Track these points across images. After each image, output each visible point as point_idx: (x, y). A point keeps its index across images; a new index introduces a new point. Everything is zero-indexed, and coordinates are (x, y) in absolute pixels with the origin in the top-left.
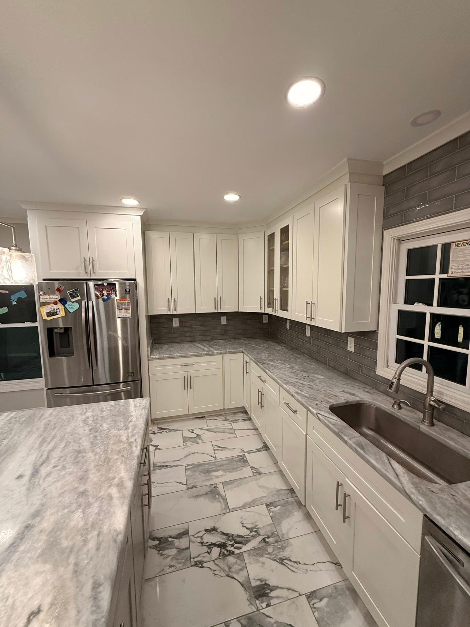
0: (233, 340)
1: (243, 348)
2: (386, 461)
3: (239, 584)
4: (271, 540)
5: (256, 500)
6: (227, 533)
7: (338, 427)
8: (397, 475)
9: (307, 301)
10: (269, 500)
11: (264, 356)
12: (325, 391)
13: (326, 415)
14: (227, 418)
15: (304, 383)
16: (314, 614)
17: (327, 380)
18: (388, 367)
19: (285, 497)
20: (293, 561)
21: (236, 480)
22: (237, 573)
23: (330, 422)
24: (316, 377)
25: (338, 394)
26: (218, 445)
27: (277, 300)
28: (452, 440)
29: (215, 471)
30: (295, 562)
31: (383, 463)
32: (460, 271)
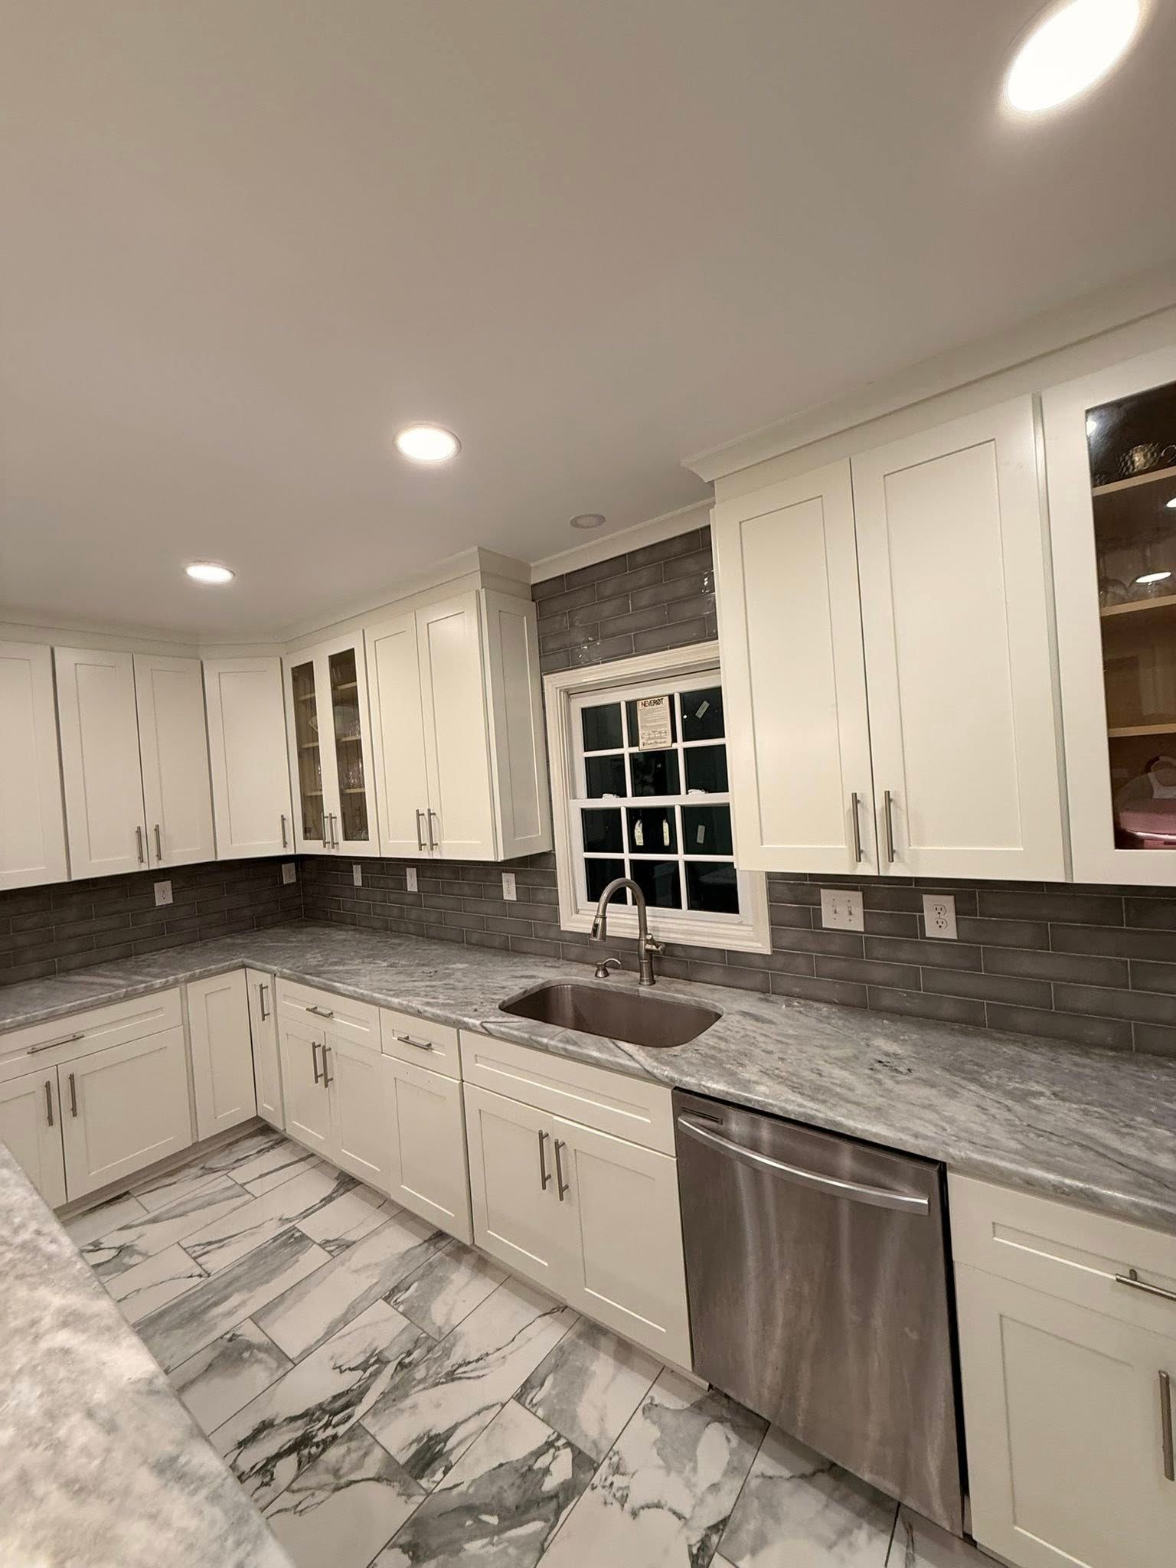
0: (200, 944)
1: (243, 955)
2: (612, 1045)
3: (371, 1483)
4: (416, 1355)
5: (357, 1301)
6: (303, 1411)
7: (525, 1030)
8: (631, 1056)
9: (418, 811)
10: (388, 1283)
11: (313, 959)
12: (480, 986)
13: (500, 1019)
14: (207, 1166)
15: (434, 983)
16: (537, 1414)
17: (476, 967)
18: (577, 912)
19: (423, 1259)
20: (473, 1362)
21: (288, 1292)
22: (358, 1465)
23: (511, 1028)
24: (453, 969)
25: (505, 984)
26: (204, 1242)
27: (335, 818)
28: (677, 991)
29: (216, 1304)
30: (478, 1360)
31: (609, 1050)
32: (653, 741)
